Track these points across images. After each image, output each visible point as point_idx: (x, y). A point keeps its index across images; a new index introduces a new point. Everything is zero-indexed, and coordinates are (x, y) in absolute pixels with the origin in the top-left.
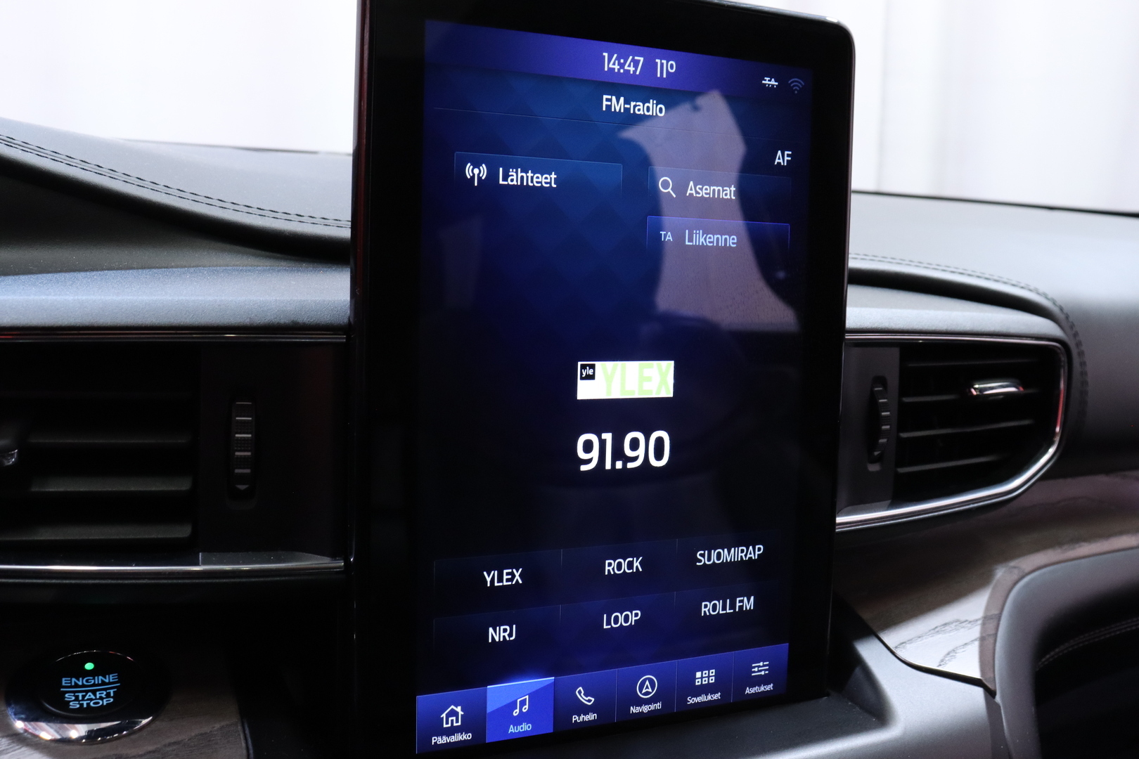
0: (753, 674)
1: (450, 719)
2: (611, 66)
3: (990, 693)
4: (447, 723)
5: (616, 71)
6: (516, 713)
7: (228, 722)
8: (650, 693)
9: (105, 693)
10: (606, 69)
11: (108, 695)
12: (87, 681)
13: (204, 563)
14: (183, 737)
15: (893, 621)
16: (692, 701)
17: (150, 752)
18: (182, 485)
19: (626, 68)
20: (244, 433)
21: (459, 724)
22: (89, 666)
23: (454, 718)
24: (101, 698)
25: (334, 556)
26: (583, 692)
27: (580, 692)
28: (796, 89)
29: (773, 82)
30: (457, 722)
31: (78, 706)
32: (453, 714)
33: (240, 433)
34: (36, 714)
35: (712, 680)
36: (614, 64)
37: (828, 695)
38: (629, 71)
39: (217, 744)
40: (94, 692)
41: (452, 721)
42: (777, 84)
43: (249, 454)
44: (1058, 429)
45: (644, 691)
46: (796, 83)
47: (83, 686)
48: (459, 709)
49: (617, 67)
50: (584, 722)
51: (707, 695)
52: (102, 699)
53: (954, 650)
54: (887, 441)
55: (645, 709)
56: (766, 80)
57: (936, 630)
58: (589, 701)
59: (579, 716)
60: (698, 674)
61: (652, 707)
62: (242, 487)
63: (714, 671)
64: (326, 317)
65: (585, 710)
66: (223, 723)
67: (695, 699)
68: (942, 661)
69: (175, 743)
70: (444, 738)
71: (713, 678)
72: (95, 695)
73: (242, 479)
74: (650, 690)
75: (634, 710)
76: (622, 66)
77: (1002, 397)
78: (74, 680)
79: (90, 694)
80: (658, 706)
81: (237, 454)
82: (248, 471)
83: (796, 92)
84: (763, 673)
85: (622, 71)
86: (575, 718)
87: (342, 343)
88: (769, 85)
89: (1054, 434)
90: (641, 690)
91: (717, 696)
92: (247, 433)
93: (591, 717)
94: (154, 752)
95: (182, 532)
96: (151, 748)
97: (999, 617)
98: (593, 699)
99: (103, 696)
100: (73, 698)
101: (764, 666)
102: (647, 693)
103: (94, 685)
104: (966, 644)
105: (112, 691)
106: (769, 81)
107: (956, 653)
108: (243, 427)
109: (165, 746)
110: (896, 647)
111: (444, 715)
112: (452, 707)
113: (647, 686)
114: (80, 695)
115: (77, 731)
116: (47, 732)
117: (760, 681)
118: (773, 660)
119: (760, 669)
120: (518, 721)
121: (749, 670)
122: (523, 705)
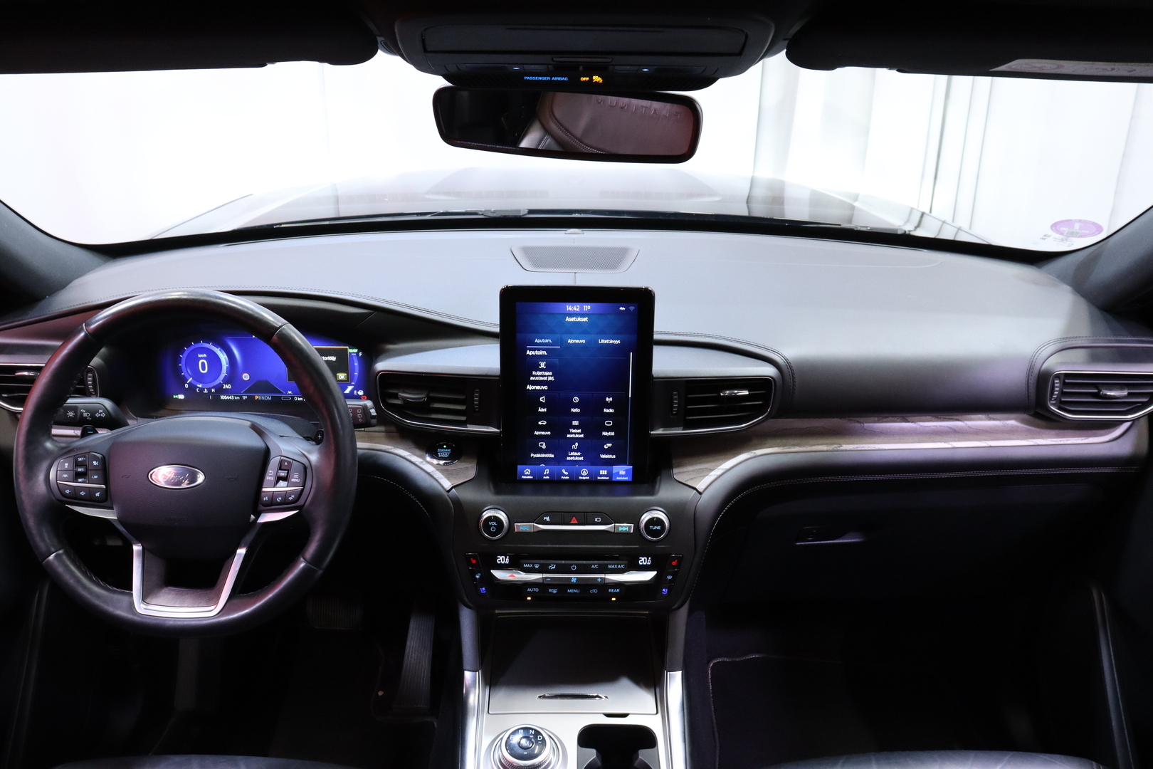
0: (620, 474)
3: (699, 493)
4: (526, 473)
6: (545, 473)
7: (473, 464)
8: (585, 474)
9: (448, 454)
10: (567, 310)
12: (445, 450)
13: (469, 428)
14: (462, 467)
15: (679, 466)
16: (599, 478)
18: (464, 408)
20: (476, 398)
21: (529, 474)
22: (445, 447)
25: (497, 428)
26: (565, 472)
28: (632, 310)
29: (623, 309)
32: (528, 471)
34: (433, 457)
35: (606, 474)
36: (570, 309)
37: (647, 483)
38: (575, 310)
39: (470, 469)
40: (446, 453)
42: (625, 309)
43: (477, 403)
44: (769, 408)
46: (632, 308)
50: (565, 479)
51: (604, 477)
55: (584, 478)
56: (621, 308)
57: (693, 471)
59: (564, 477)
61: (586, 478)
62: (477, 410)
63: (606, 471)
64: (493, 374)
65: (566, 476)
68: (687, 480)
70: (525, 477)
75: (580, 478)
77: (741, 396)
78: (441, 449)
80: (588, 478)
81: (474, 402)
82: (478, 407)
83: (632, 312)
84: (623, 474)
85: (572, 310)
86: (562, 477)
87: (497, 380)
89: (767, 410)
90: (582, 473)
91: (608, 478)
93: (567, 478)
95: (464, 418)
96: (454, 469)
98: (568, 473)
100: (441, 454)
101: (624, 472)
108: (476, 396)
109: (458, 468)
111: (525, 471)
112: (527, 469)
113: (584, 472)
114: (443, 453)
115: (442, 462)
116: (435, 462)
117: (622, 476)
118: (626, 471)
119: (622, 472)
120: (546, 475)
121: (619, 472)
122: (547, 471)
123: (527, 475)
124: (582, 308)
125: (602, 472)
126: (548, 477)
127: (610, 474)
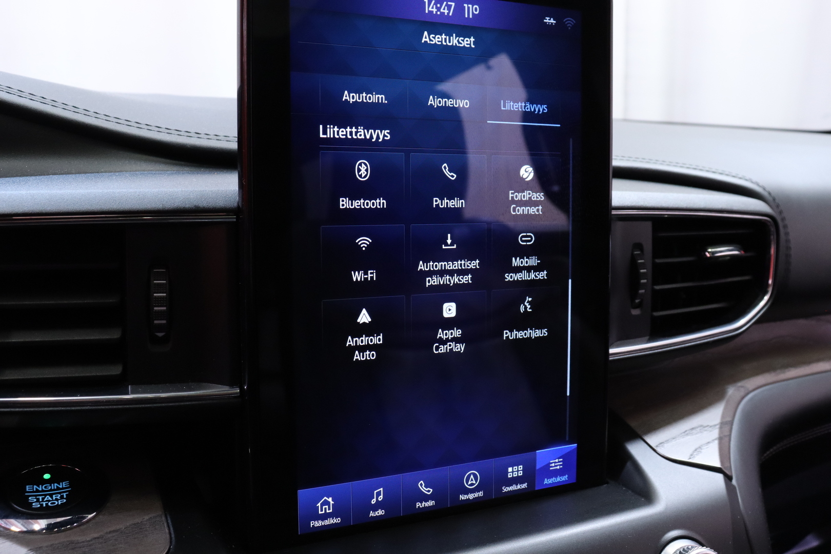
0: (551, 469)
1: (324, 507)
2: (430, 9)
3: (728, 478)
4: (322, 511)
5: (434, 13)
6: (374, 501)
7: (154, 515)
8: (474, 484)
9: (59, 496)
10: (427, 12)
11: (62, 497)
12: (45, 487)
13: (132, 393)
14: (121, 526)
15: (654, 427)
16: (506, 489)
17: (95, 538)
18: (114, 334)
19: (442, 10)
20: (160, 293)
21: (331, 511)
22: (47, 476)
23: (327, 507)
25: (231, 385)
26: (424, 485)
27: (421, 485)
28: (569, 26)
29: (552, 21)
30: (329, 509)
31: (39, 506)
32: (326, 504)
33: (157, 293)
34: (7, 512)
35: (521, 473)
36: (433, 8)
37: (607, 483)
38: (444, 13)
39: (146, 530)
40: (51, 495)
41: (325, 509)
42: (555, 22)
43: (165, 308)
44: (770, 282)
45: (470, 483)
46: (570, 22)
47: (43, 491)
48: (330, 500)
49: (435, 10)
50: (425, 508)
51: (517, 485)
52: (58, 500)
53: (700, 447)
54: (645, 291)
55: (471, 496)
56: (546, 19)
58: (429, 491)
59: (421, 503)
60: (510, 469)
61: (476, 495)
62: (160, 335)
63: (521, 466)
64: (220, 203)
65: (426, 498)
66: (150, 516)
67: (508, 488)
68: (691, 455)
69: (114, 531)
70: (320, 522)
71: (521, 472)
72: (52, 498)
73: (160, 328)
74: (474, 482)
75: (463, 497)
76: (439, 9)
77: (728, 258)
78: (35, 487)
79: (48, 496)
80: (481, 494)
81: (155, 308)
82: (164, 322)
83: (569, 28)
84: (558, 467)
85: (439, 13)
86: (418, 505)
87: (233, 222)
88: (549, 23)
89: (767, 285)
90: (467, 482)
91: (525, 486)
92: (163, 293)
93: (431, 503)
94: (98, 538)
95: (115, 370)
96: (96, 535)
97: (732, 423)
98: (431, 490)
99: (58, 498)
100: (35, 500)
101: (559, 462)
102: (472, 485)
103: (51, 490)
104: (709, 442)
105: (65, 494)
106: (549, 20)
107: (702, 449)
108: (160, 288)
109: (107, 533)
110: (657, 446)
111: (319, 505)
112: (325, 498)
113: (472, 479)
114: (41, 498)
115: (39, 525)
116: (16, 526)
117: (556, 473)
118: (565, 457)
119: (556, 464)
120: (375, 508)
121: (548, 465)
122: (379, 495)
123: (325, 516)
124: (460, 9)
125: (514, 471)
126: (380, 512)
127: (529, 473)
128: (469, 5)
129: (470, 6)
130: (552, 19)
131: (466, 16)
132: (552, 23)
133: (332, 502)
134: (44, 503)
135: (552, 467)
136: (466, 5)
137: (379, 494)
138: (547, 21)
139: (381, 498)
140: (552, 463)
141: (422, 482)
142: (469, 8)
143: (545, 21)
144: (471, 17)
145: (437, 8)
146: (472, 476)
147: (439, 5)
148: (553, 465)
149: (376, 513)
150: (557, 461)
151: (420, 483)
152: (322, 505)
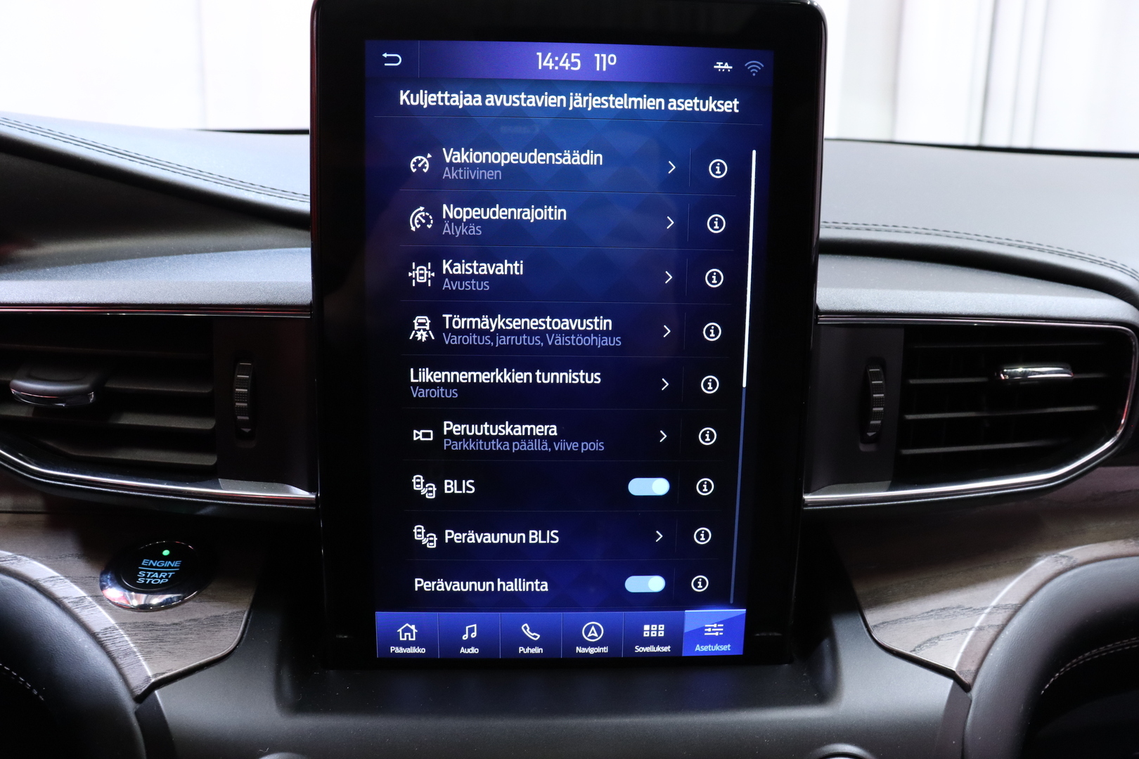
0: (706, 634)
1: (406, 634)
2: (545, 64)
3: (963, 686)
4: (403, 637)
5: (551, 68)
6: (465, 637)
8: (595, 638)
9: (166, 574)
10: (540, 68)
11: (167, 577)
12: (159, 564)
14: (204, 616)
15: (880, 601)
16: (639, 649)
17: (174, 624)
18: (207, 425)
19: (561, 64)
20: (242, 388)
21: (414, 639)
22: (166, 553)
23: (409, 634)
24: (162, 578)
25: (310, 491)
26: (528, 628)
27: (525, 628)
28: (754, 72)
29: (727, 66)
30: (412, 637)
31: (143, 581)
32: (408, 630)
33: (239, 388)
35: (662, 634)
36: (548, 62)
37: (790, 662)
38: (565, 67)
39: (222, 625)
40: (159, 573)
41: (408, 636)
42: (731, 67)
43: (246, 405)
45: (590, 635)
46: (754, 66)
47: (156, 567)
48: (413, 627)
49: (551, 65)
50: (530, 654)
51: (656, 646)
54: (881, 423)
55: (592, 651)
56: (718, 65)
58: (535, 637)
59: (525, 648)
60: (646, 627)
61: (599, 650)
62: (247, 430)
63: (663, 626)
64: (291, 301)
65: (532, 644)
66: (235, 610)
67: (643, 648)
69: (195, 620)
70: (401, 648)
71: (663, 632)
72: (159, 575)
73: (244, 424)
74: (596, 635)
75: (579, 650)
76: (556, 63)
78: (151, 561)
79: (156, 574)
80: (605, 650)
81: (237, 404)
82: (247, 418)
83: (754, 75)
84: (717, 634)
85: (557, 68)
86: (521, 649)
88: (722, 69)
90: (587, 635)
91: (667, 649)
92: (244, 388)
93: (537, 650)
94: (176, 624)
95: (209, 460)
96: (176, 621)
98: (539, 636)
99: (164, 576)
100: (144, 575)
101: (718, 627)
102: (593, 637)
103: (163, 567)
105: (171, 574)
106: (721, 65)
108: (242, 383)
109: (186, 621)
111: (400, 630)
112: (407, 625)
113: (593, 630)
114: (150, 573)
117: (713, 640)
118: (728, 623)
119: (713, 629)
120: (469, 644)
121: (702, 629)
122: (471, 632)
123: (407, 644)
124: (588, 61)
125: (651, 630)
126: (473, 650)
127: (674, 636)
128: (602, 55)
129: (604, 56)
130: (726, 64)
131: (598, 69)
132: (726, 70)
133: (415, 631)
134: (149, 580)
135: (707, 632)
136: (597, 55)
137: (471, 630)
138: (719, 67)
139: (474, 635)
140: (708, 628)
141: (526, 625)
142: (601, 59)
143: (715, 67)
144: (604, 69)
145: (554, 61)
146: (593, 628)
147: (557, 58)
148: (709, 630)
149: (469, 650)
150: (715, 625)
151: (524, 626)
152: (404, 631)
